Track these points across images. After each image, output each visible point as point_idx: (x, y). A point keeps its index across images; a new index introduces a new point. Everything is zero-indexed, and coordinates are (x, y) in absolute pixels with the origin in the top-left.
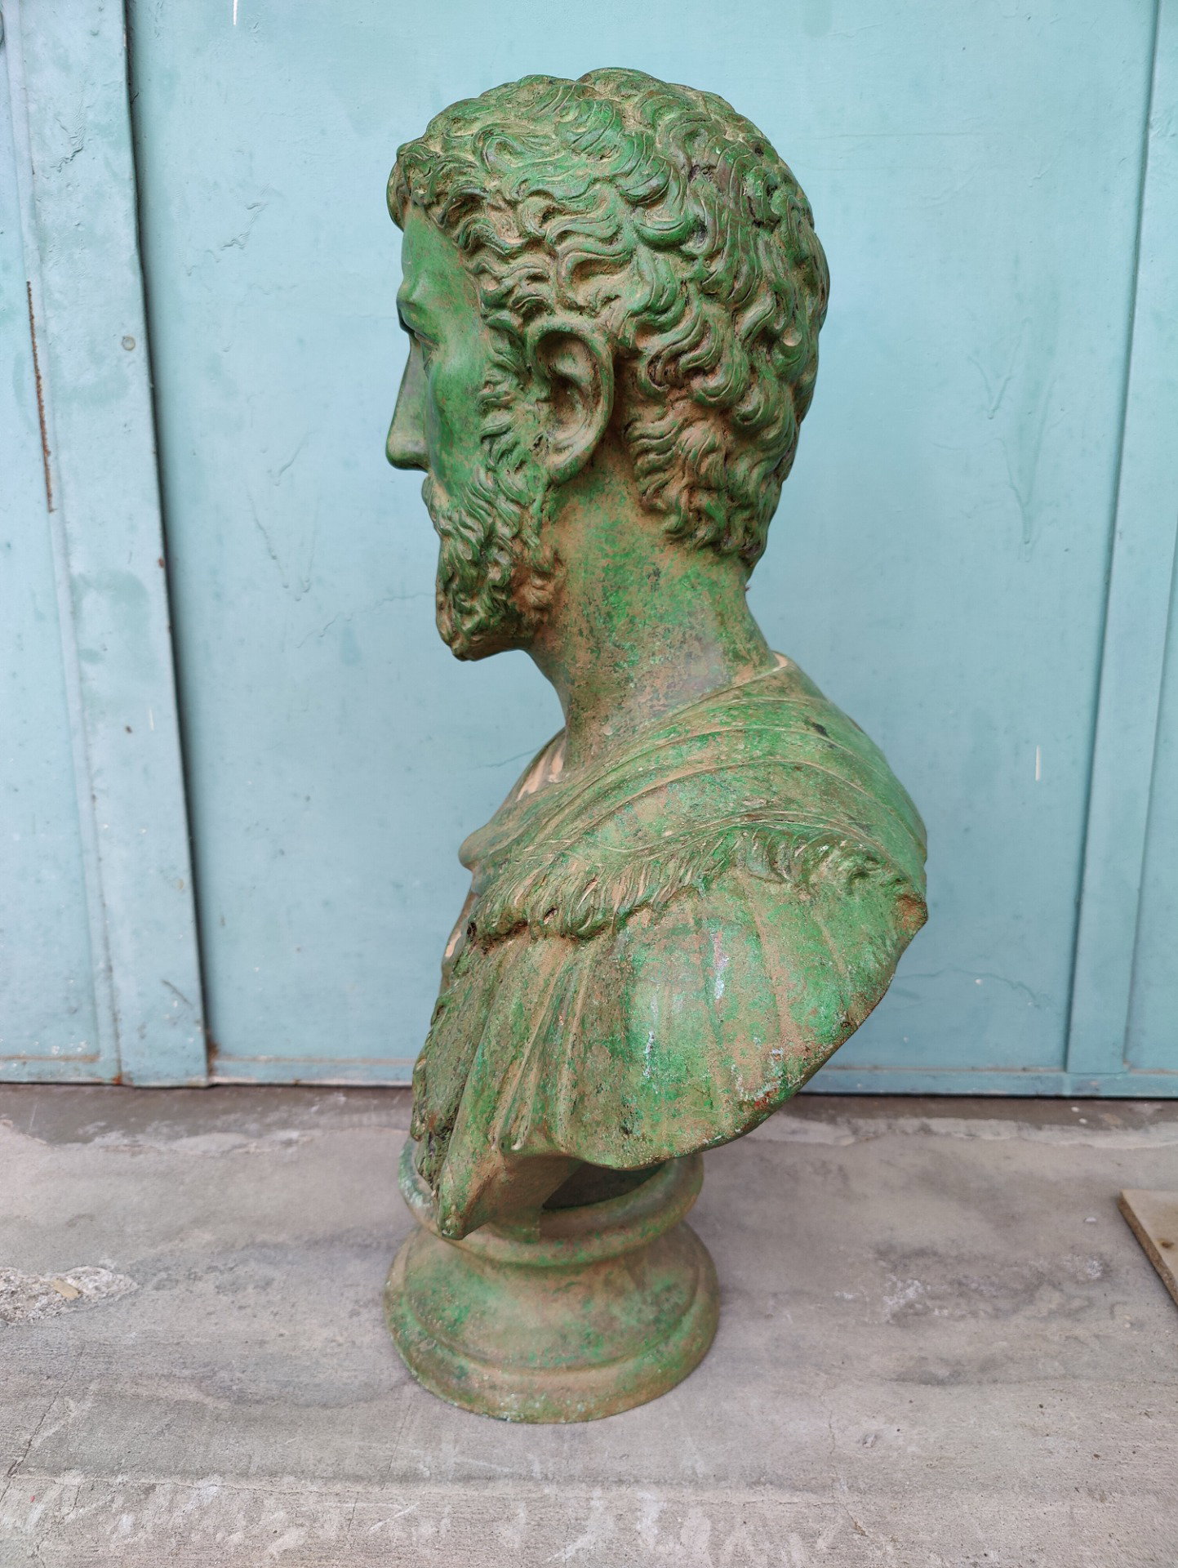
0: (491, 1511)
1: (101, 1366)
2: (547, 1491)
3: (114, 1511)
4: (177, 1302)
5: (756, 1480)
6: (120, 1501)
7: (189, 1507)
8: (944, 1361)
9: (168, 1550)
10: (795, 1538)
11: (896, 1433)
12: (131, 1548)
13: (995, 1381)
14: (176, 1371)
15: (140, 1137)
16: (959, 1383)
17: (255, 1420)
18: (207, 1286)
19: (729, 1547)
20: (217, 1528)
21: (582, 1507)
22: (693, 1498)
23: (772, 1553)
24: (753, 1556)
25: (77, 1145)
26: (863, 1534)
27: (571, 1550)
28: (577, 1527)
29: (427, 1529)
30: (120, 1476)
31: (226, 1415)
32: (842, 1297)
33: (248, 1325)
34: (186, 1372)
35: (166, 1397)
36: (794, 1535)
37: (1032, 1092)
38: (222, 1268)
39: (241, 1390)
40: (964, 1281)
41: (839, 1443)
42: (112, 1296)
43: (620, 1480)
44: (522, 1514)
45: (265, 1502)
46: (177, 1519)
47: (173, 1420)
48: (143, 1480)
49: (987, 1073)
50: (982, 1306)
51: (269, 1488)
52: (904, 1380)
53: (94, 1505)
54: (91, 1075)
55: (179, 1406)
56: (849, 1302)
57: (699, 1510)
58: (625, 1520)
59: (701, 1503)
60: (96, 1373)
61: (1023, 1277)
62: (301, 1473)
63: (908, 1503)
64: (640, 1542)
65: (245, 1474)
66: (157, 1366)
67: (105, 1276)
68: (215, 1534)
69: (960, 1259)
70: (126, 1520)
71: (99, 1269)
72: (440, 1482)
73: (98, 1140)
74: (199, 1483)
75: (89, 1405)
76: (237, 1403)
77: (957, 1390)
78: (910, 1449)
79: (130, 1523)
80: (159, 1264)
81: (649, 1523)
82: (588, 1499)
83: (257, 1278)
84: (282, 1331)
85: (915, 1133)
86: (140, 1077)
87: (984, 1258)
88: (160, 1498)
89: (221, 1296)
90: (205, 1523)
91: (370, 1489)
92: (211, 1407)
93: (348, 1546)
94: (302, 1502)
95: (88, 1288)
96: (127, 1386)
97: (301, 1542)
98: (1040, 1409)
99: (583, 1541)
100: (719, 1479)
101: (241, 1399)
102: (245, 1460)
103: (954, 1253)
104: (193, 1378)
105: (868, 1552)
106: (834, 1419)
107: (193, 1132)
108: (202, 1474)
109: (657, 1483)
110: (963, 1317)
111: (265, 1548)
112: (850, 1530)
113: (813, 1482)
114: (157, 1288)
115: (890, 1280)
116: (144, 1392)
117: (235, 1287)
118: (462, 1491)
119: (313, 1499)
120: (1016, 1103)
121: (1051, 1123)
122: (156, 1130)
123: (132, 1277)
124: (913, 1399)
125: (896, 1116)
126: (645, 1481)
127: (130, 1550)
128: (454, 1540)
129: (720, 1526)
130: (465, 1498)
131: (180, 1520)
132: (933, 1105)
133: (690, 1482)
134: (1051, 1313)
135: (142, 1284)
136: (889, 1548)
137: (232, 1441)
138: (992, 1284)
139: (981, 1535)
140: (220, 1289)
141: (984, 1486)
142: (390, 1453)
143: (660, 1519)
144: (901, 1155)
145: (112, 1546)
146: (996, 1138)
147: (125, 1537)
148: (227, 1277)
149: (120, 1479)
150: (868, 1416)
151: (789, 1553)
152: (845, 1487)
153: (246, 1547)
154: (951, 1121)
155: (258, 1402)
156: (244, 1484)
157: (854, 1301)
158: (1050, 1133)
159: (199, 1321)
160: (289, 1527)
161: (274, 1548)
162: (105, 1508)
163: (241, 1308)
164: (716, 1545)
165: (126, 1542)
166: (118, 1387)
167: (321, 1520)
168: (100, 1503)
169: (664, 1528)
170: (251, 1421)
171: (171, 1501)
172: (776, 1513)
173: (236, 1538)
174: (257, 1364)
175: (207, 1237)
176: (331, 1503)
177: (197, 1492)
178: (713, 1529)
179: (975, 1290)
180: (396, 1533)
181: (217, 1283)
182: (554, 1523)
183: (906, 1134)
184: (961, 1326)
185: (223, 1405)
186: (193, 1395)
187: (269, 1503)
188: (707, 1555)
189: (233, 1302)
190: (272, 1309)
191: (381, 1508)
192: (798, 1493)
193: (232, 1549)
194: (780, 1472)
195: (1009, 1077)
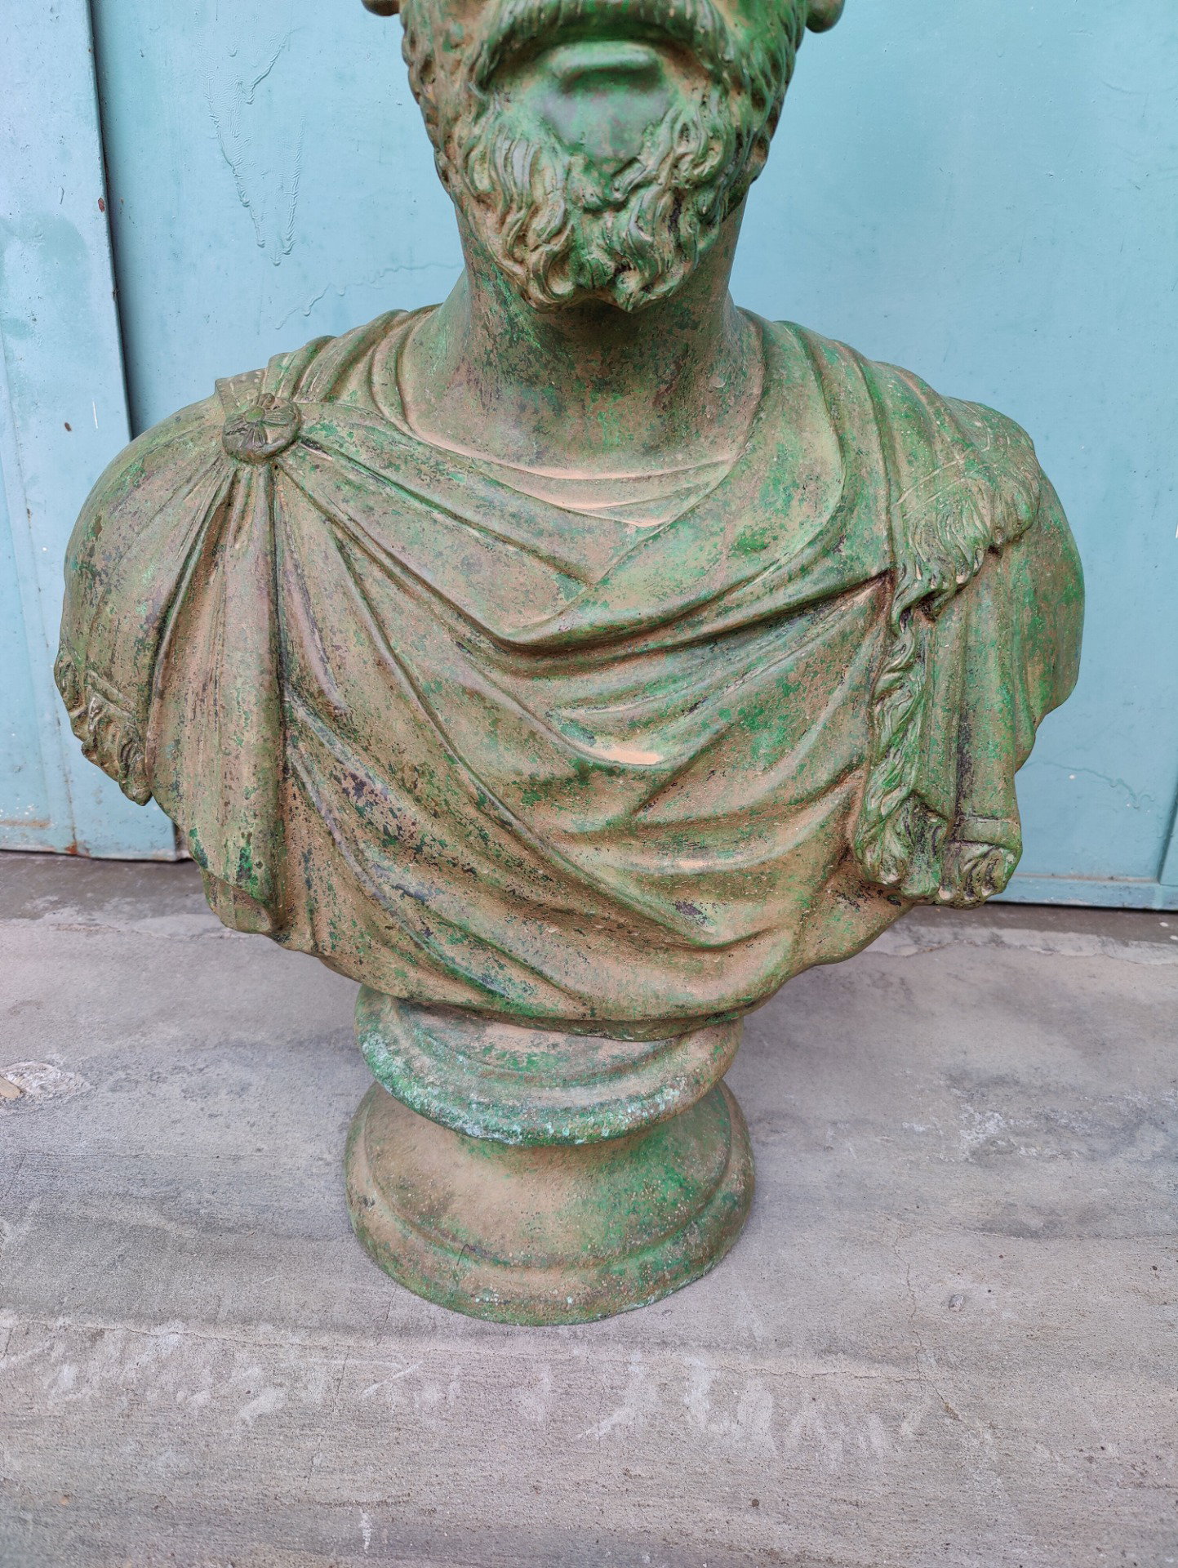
0: (509, 1374)
1: (44, 1181)
2: (576, 1352)
3: (52, 1361)
4: (137, 1106)
5: (829, 1349)
6: (60, 1348)
7: (144, 1359)
8: (1037, 1210)
9: (118, 1411)
10: (874, 1421)
11: (987, 1295)
12: (73, 1407)
13: (1098, 1236)
14: (133, 1190)
15: (97, 915)
16: (1056, 1237)
17: (226, 1252)
18: (172, 1089)
19: (796, 1429)
20: (178, 1386)
21: (618, 1373)
22: (752, 1366)
23: (847, 1438)
24: (824, 1440)
25: (26, 921)
26: (955, 1417)
27: (606, 1426)
28: (612, 1398)
29: (432, 1394)
30: (61, 1318)
31: (191, 1246)
32: (912, 1129)
33: (220, 1137)
34: (146, 1192)
35: (121, 1221)
36: (874, 1416)
37: (1119, 905)
38: (190, 1068)
39: (210, 1216)
40: (1052, 1115)
41: (921, 1304)
42: (60, 1097)
43: (664, 1342)
44: (547, 1380)
45: (237, 1355)
46: (130, 1373)
47: (127, 1250)
48: (89, 1324)
49: (1069, 881)
50: (1075, 1145)
51: (242, 1339)
52: (991, 1230)
53: (29, 1353)
54: (41, 843)
55: (135, 1233)
56: (919, 1134)
57: (759, 1381)
58: (670, 1389)
59: (760, 1373)
60: (37, 1189)
61: (1120, 1114)
62: (278, 1320)
63: (1008, 1381)
64: (688, 1418)
65: (213, 1321)
66: (111, 1182)
67: (53, 1073)
68: (175, 1393)
69: (1045, 1090)
70: (68, 1372)
71: (45, 1065)
72: (448, 1337)
73: (48, 916)
74: (157, 1329)
75: (26, 1228)
76: (205, 1230)
77: (1055, 1244)
78: (1006, 1315)
79: (72, 1376)
80: (116, 1061)
81: (700, 1395)
82: (627, 1364)
83: (231, 1081)
84: (260, 1145)
85: (985, 944)
86: (97, 848)
87: (1073, 1089)
88: (110, 1347)
89: (188, 1102)
90: (163, 1379)
91: (364, 1343)
92: (173, 1235)
93: (336, 1413)
94: (281, 1356)
95: (33, 1088)
96: (74, 1207)
97: (280, 1406)
98: (1154, 1272)
99: (620, 1415)
100: (781, 1344)
101: (210, 1226)
102: (214, 1302)
103: (1039, 1083)
104: (153, 1198)
105: (963, 1440)
106: (911, 1275)
107: (159, 911)
108: (160, 1319)
109: (708, 1347)
110: (1054, 1157)
111: (235, 1411)
112: (941, 1412)
113: (894, 1352)
114: (113, 1090)
115: (966, 1111)
116: (94, 1214)
117: (206, 1092)
118: (474, 1349)
119: (294, 1353)
120: (1097, 914)
121: (1138, 939)
122: (116, 907)
123: (85, 1075)
124: (1003, 1254)
125: (962, 925)
126: (693, 1344)
127: (71, 1409)
128: (464, 1408)
129: (785, 1402)
130: (477, 1357)
131: (132, 1374)
132: (1002, 914)
133: (747, 1347)
134: (1155, 1156)
135: (96, 1085)
136: (988, 1436)
137: (198, 1279)
138: (1085, 1120)
139: (1095, 1424)
140: (187, 1093)
141: (1098, 1365)
142: (388, 1299)
143: (712, 1391)
144: (972, 969)
145: (51, 1403)
146: (1079, 954)
147: (65, 1393)
148: (196, 1079)
149: (61, 1321)
150: (953, 1273)
151: (868, 1439)
152: (932, 1360)
153: (213, 1410)
154: (1027, 932)
155: (230, 1230)
156: (211, 1333)
157: (926, 1134)
158: (1139, 950)
159: (162, 1130)
160: (265, 1386)
161: (246, 1412)
162: (41, 1357)
163: (211, 1116)
164: (780, 1425)
165: (67, 1399)
166: (64, 1207)
167: (304, 1379)
168: (37, 1351)
169: (717, 1402)
170: (222, 1254)
171: (123, 1351)
172: (851, 1389)
173: (201, 1398)
174: (230, 1184)
175: (174, 1031)
176: (316, 1359)
177: (154, 1340)
178: (777, 1405)
179: (1066, 1127)
180: (395, 1398)
181: (184, 1086)
182: (585, 1392)
183: (977, 946)
184: (1052, 1168)
185: (189, 1233)
186: (152, 1219)
187: (242, 1356)
188: (769, 1438)
189: (202, 1109)
190: (248, 1119)
191: (376, 1367)
192: (877, 1365)
193: (196, 1412)
194: (853, 1338)
195: (1093, 886)
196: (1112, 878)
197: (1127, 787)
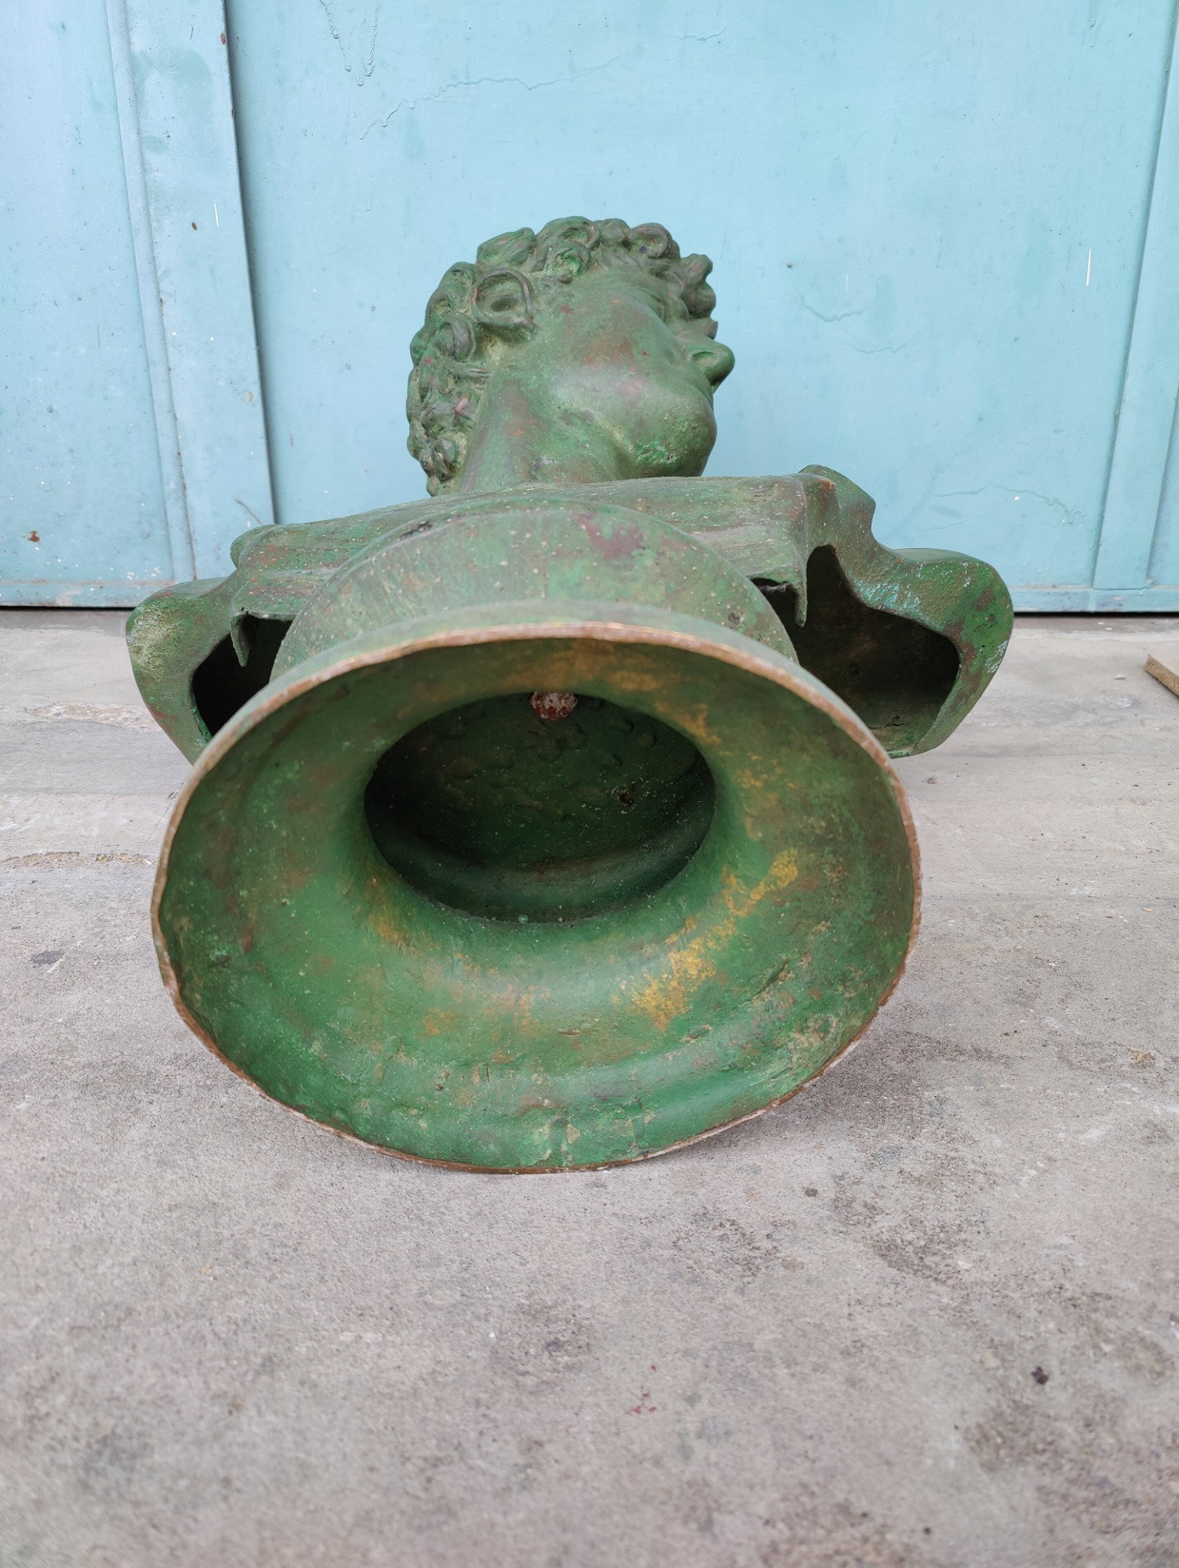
8: (995, 747)
13: (1041, 755)
16: (1009, 756)
37: (1060, 609)
40: (1007, 709)
50: (1025, 721)
52: (959, 755)
61: (1060, 707)
77: (1007, 759)
87: (1025, 698)
110: (1008, 727)
120: (1046, 619)
121: (1079, 630)
124: (969, 763)
134: (1087, 724)
138: (1033, 711)
146: (1029, 637)
158: (1079, 635)
179: (1018, 714)
184: (1006, 730)
195: (1039, 594)
196: (1054, 587)
197: (1063, 506)
